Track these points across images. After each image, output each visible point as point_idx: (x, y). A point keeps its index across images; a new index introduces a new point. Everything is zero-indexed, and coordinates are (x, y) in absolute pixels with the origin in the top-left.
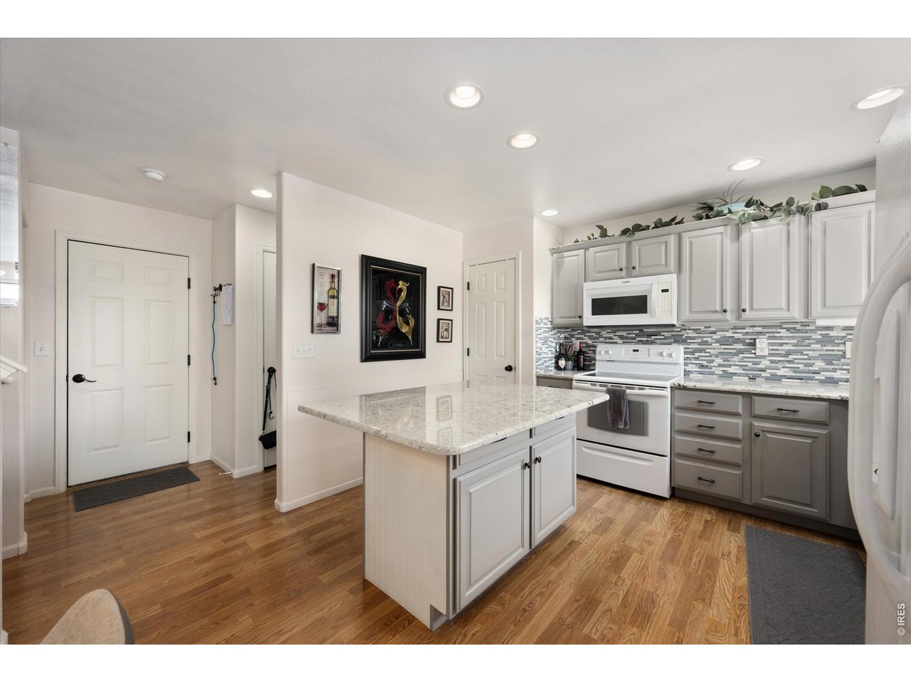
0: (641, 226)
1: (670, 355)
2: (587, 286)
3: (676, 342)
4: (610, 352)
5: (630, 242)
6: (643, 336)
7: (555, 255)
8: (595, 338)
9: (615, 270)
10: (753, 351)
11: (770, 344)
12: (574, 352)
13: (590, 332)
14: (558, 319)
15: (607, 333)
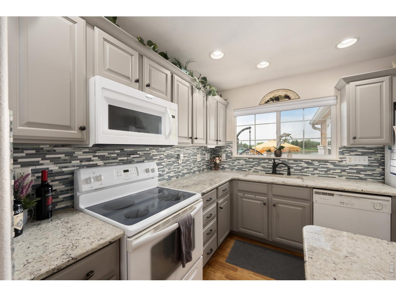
1: (152, 171)
5: (142, 54)
6: (124, 155)
9: (128, 78)
10: (178, 162)
14: (20, 126)
15: (84, 152)
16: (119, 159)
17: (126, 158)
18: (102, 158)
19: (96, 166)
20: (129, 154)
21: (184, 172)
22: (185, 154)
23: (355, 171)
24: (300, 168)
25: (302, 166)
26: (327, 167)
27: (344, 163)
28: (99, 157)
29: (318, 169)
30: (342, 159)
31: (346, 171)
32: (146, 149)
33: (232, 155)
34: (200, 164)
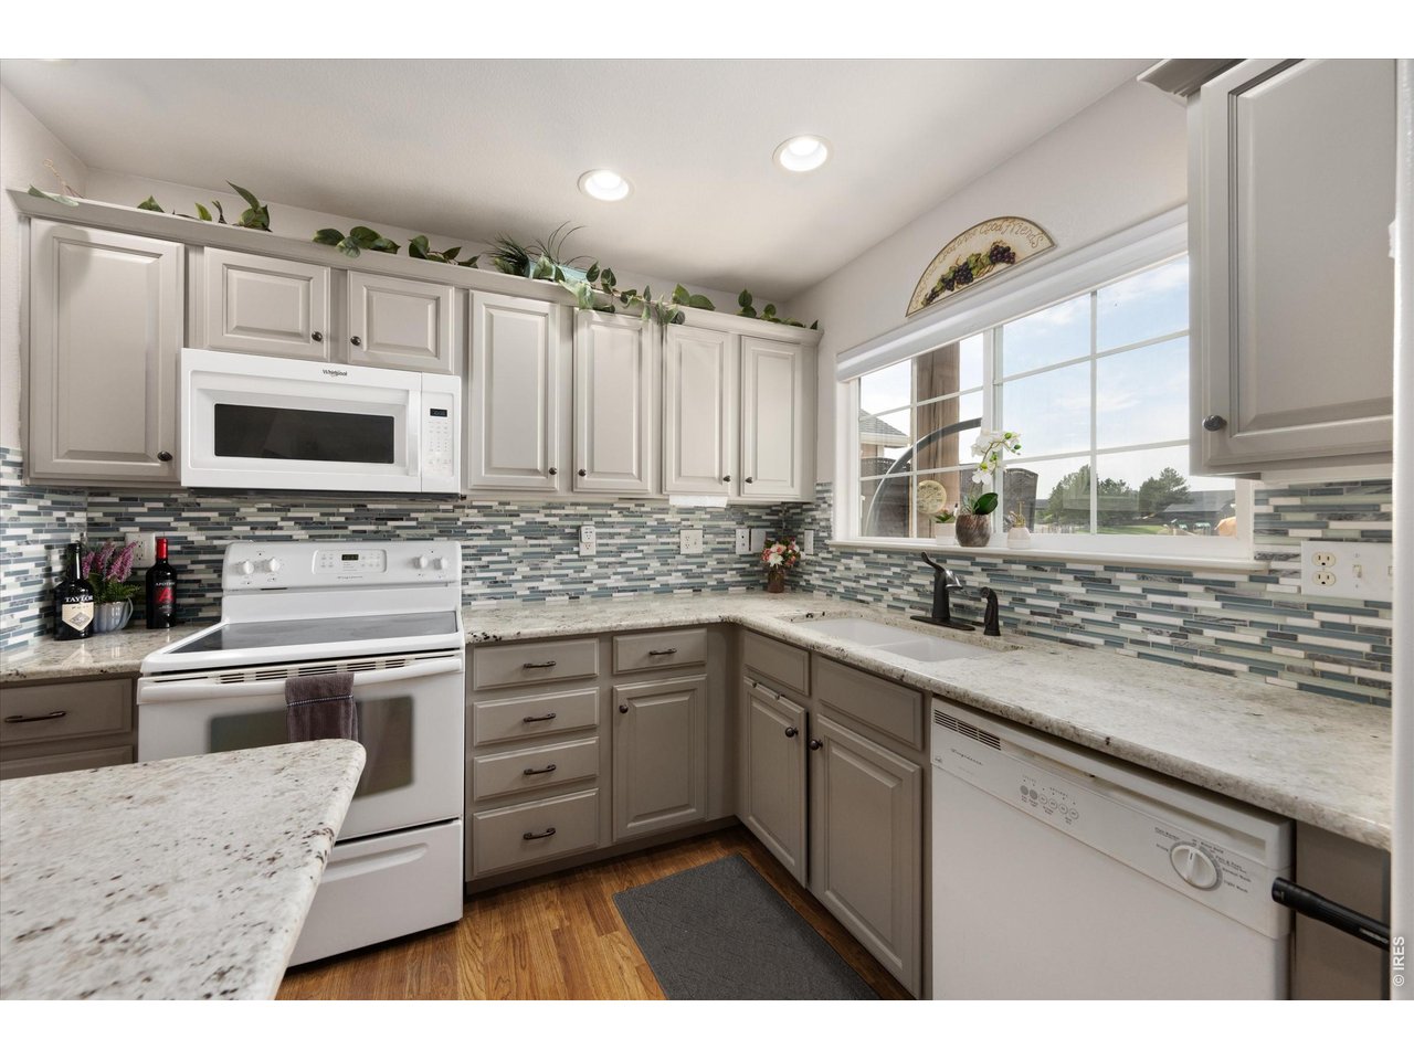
0: (375, 236)
1: (436, 565)
2: (191, 359)
4: (274, 565)
5: (344, 270)
6: (367, 520)
7: (41, 226)
8: (219, 526)
9: (297, 335)
10: (575, 549)
11: (600, 536)
12: (134, 570)
13: (197, 507)
14: (58, 458)
15: (260, 510)
16: (352, 528)
17: (373, 528)
18: (305, 523)
19: (289, 539)
20: (382, 519)
21: (610, 583)
22: (612, 525)
23: (1365, 647)
24: (1056, 604)
25: (1060, 596)
26: (1183, 608)
27: (1285, 588)
29: (1140, 616)
30: (1275, 565)
31: (1302, 638)
32: (442, 507)
33: (830, 537)
34: (702, 565)
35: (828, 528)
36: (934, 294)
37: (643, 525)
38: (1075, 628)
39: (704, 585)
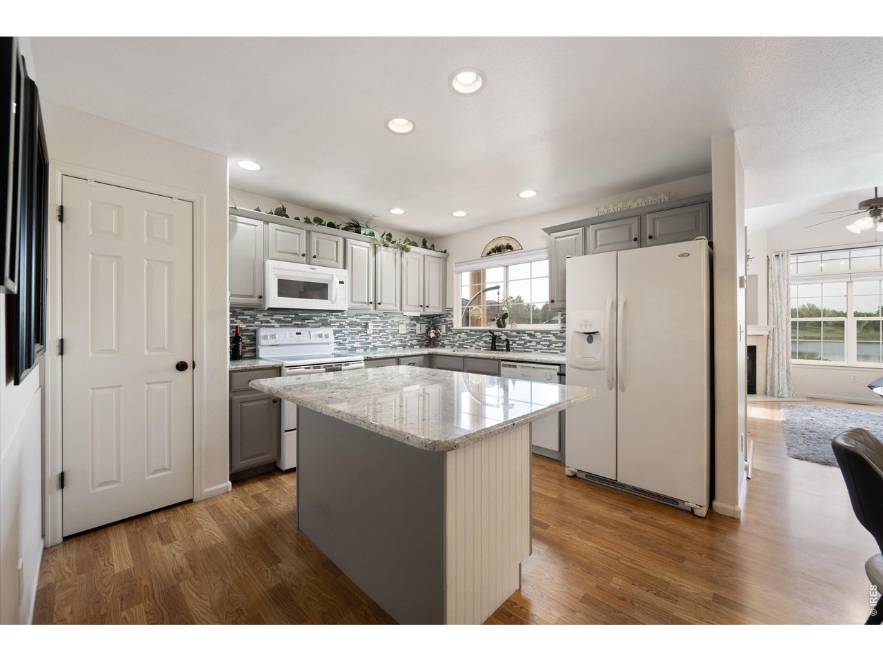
0: (320, 220)
1: (327, 336)
3: (324, 325)
4: (276, 336)
5: (310, 231)
6: (299, 320)
9: (296, 254)
10: (366, 331)
11: (373, 326)
13: (243, 314)
15: (264, 315)
17: (300, 322)
18: (278, 321)
19: (273, 327)
20: (303, 319)
21: (377, 344)
22: (377, 322)
24: (523, 342)
26: (549, 340)
28: (276, 320)
32: (323, 315)
33: (452, 327)
34: (406, 338)
35: (452, 324)
36: (490, 253)
37: (387, 322)
38: (528, 348)
39: (406, 345)
